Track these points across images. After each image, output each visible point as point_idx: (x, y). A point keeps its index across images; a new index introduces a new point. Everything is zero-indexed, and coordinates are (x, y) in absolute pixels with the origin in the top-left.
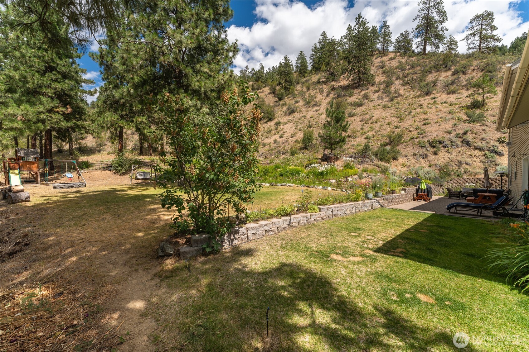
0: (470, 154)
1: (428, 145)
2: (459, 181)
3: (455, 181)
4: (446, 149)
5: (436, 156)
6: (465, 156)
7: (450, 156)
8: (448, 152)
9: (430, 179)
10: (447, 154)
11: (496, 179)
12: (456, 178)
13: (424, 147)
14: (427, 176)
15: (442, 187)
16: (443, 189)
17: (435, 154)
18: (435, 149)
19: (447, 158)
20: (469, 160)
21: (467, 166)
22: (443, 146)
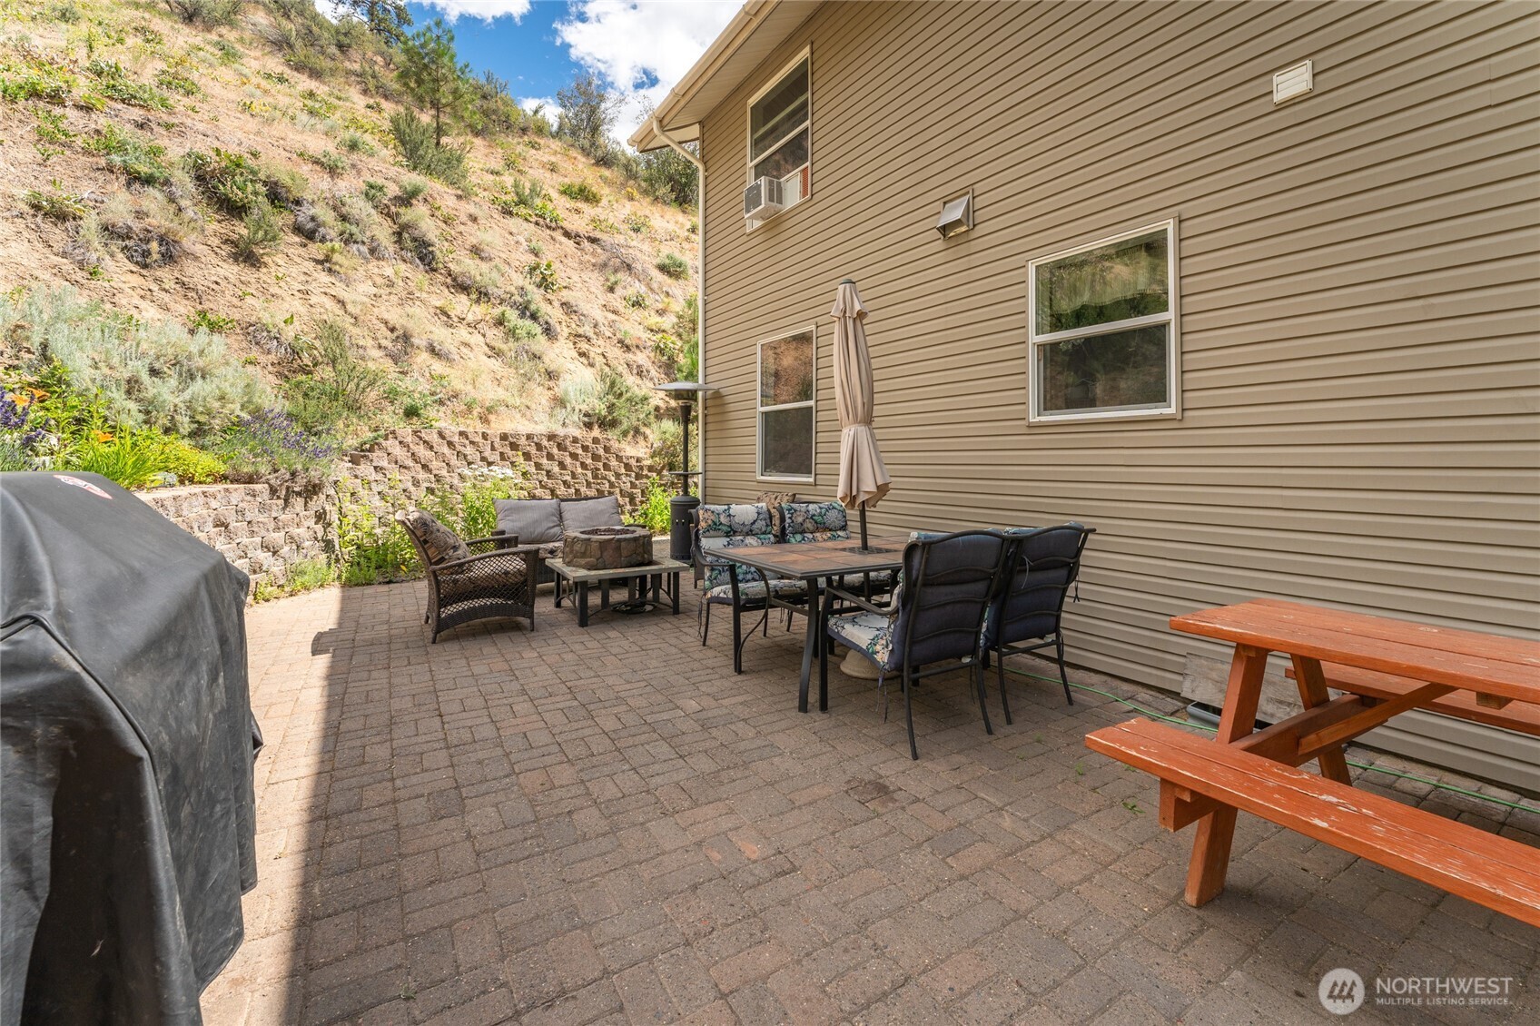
0: (438, 304)
1: (184, 183)
2: (422, 451)
3: (398, 451)
4: (317, 250)
5: (249, 274)
6: (416, 310)
7: (339, 290)
8: (325, 262)
9: (199, 432)
10: (324, 278)
11: (575, 440)
12: (405, 431)
13: (149, 181)
14: (166, 392)
15: (318, 502)
16: (321, 517)
17: (246, 255)
18: (241, 230)
19: (329, 303)
20: (441, 334)
21: (438, 367)
22: (298, 229)
